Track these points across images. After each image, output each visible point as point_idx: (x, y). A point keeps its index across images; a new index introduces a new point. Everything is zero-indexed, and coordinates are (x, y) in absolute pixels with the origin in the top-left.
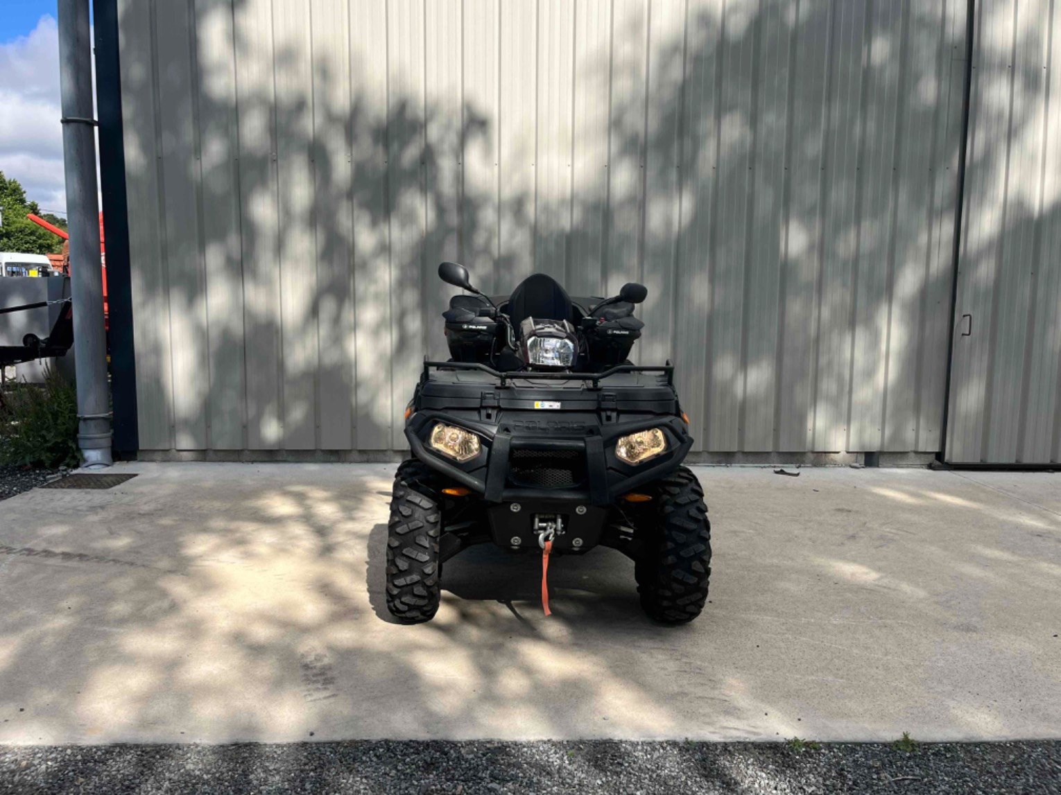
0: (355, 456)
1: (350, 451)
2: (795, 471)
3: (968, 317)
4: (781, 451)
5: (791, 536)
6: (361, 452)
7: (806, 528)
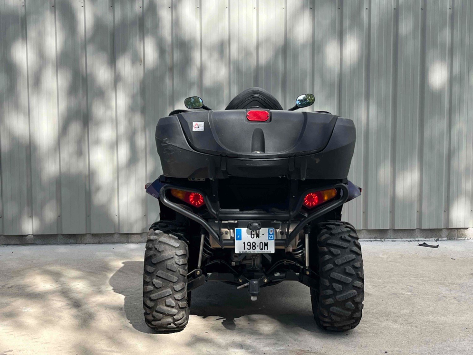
0: (88, 239)
1: (84, 235)
2: (435, 244)
4: (423, 228)
5: (440, 296)
7: (450, 290)
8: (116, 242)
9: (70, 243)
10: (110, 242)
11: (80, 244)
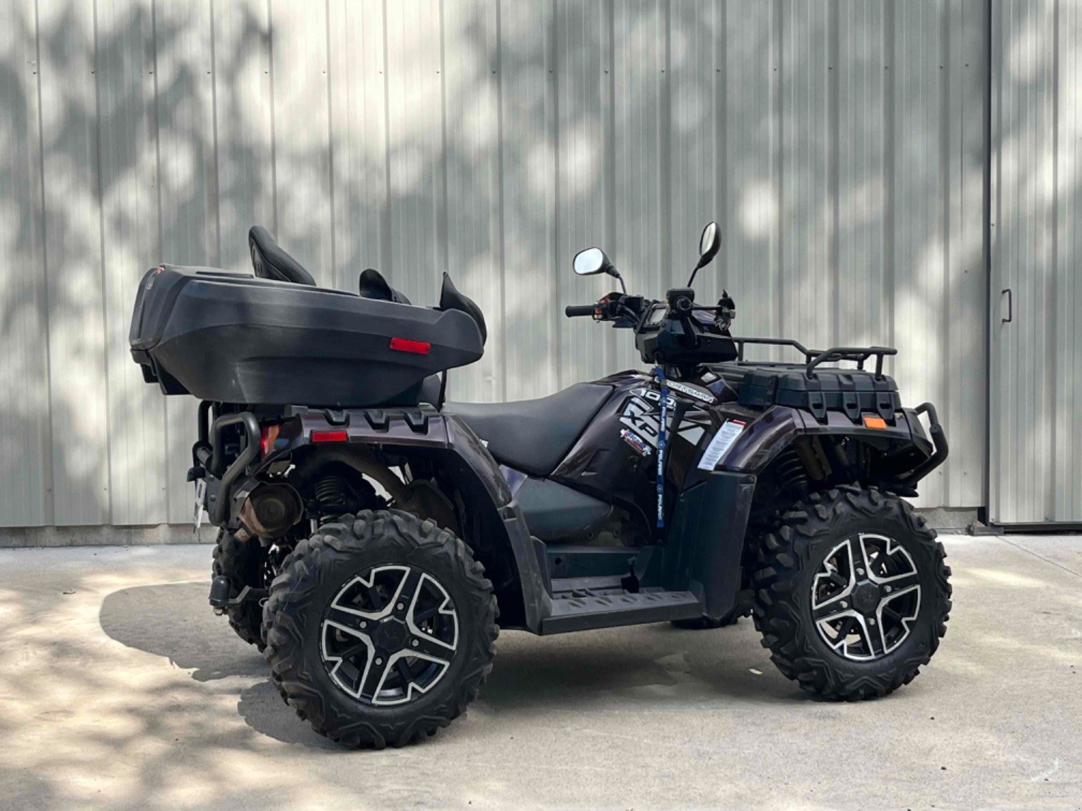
0: (50, 536)
1: (42, 528)
3: (1007, 293)
6: (62, 529)
8: (105, 542)
9: (12, 545)
10: (94, 543)
11: (33, 547)
